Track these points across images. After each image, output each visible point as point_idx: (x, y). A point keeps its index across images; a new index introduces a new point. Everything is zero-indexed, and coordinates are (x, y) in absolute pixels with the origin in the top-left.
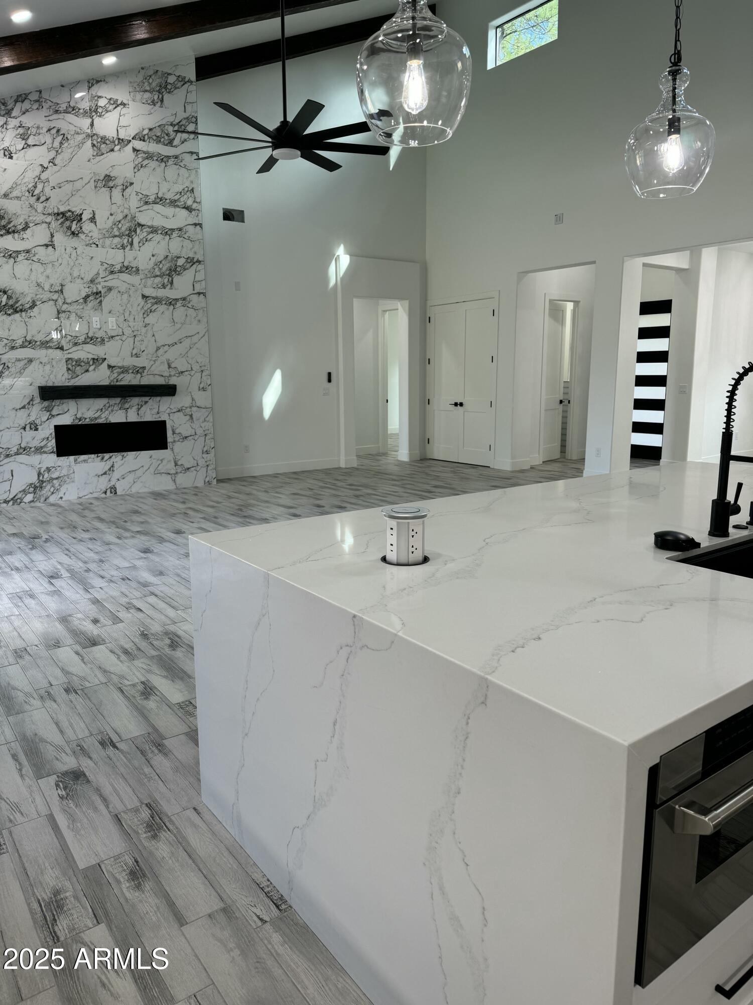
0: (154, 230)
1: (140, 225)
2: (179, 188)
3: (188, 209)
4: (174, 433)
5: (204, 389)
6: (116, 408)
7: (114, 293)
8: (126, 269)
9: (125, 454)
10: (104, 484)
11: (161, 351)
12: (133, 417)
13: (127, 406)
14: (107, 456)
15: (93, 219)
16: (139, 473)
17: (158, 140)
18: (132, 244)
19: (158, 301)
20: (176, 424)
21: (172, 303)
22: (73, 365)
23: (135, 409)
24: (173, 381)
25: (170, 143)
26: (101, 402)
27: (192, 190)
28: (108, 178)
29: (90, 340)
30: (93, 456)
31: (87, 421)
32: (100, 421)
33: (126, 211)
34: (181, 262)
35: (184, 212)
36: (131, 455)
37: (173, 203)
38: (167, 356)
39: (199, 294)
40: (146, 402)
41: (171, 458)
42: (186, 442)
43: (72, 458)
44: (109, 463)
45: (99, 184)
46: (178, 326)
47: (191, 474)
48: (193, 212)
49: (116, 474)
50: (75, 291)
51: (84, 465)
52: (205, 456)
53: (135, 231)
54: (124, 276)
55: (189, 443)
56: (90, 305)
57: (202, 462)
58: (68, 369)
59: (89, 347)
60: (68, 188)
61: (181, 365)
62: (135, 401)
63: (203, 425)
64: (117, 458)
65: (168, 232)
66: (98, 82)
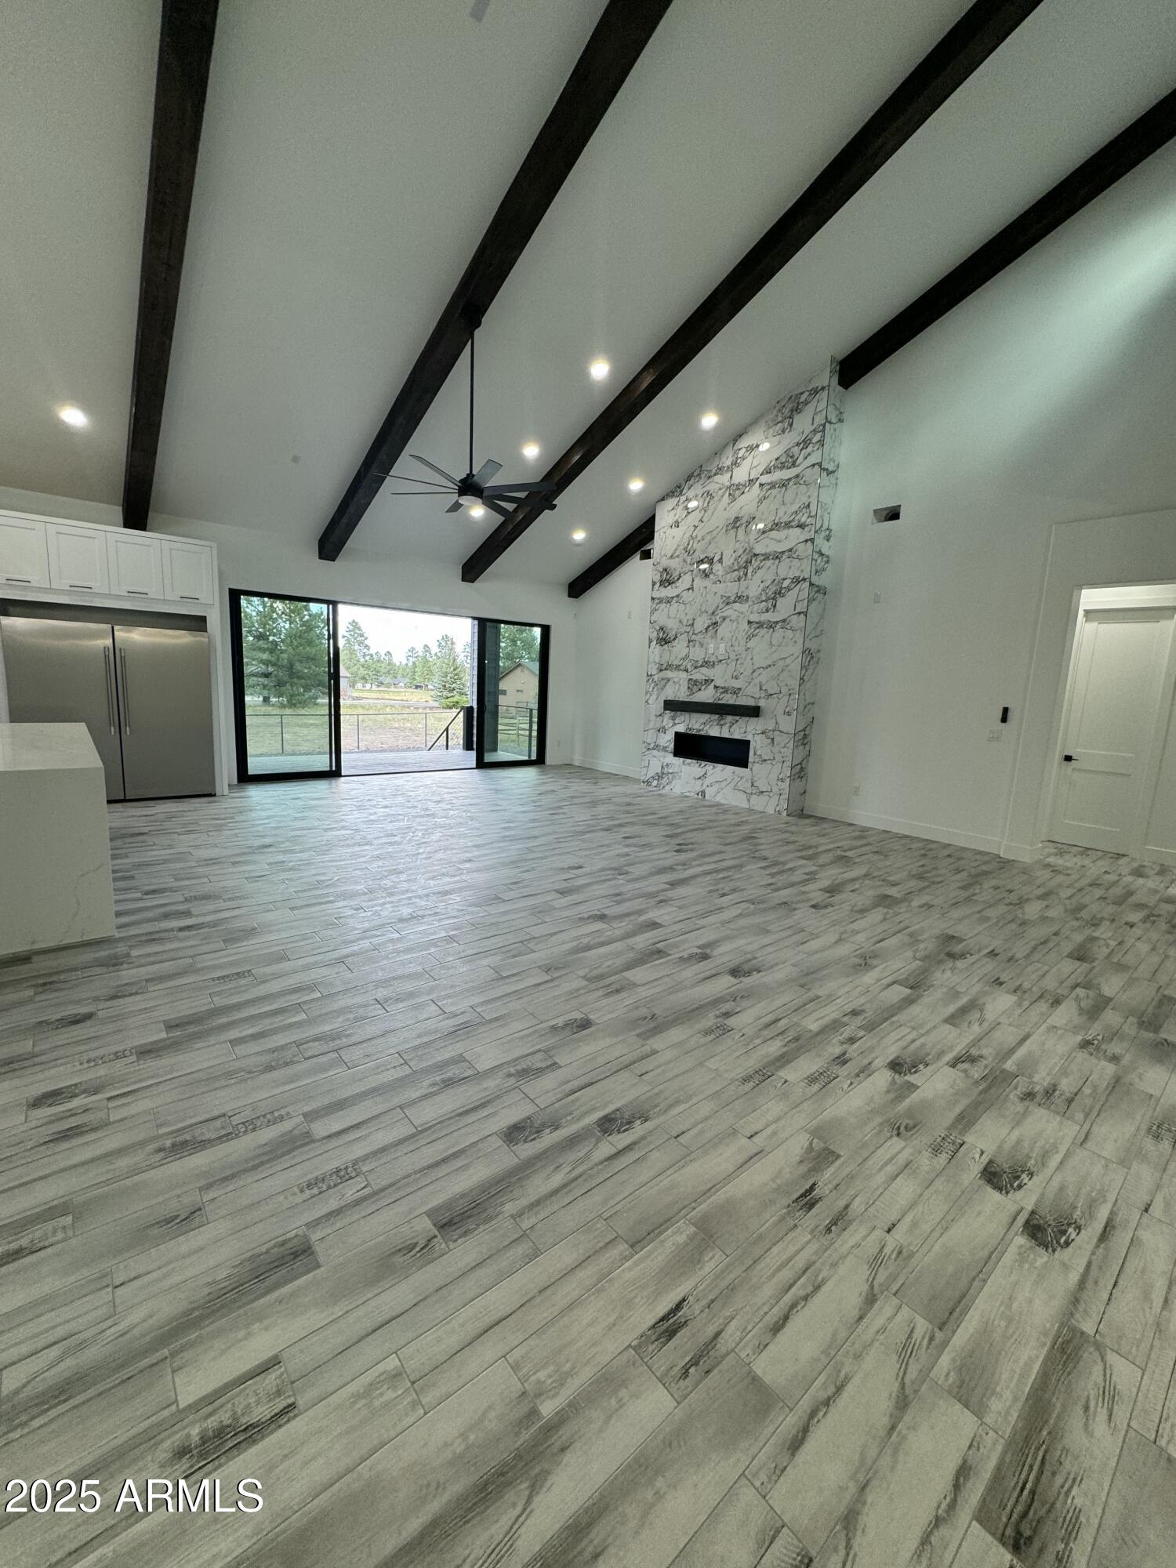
0: (766, 557)
1: (755, 555)
2: (795, 507)
3: (801, 526)
4: (755, 754)
5: (789, 714)
6: (715, 723)
7: (727, 620)
8: (740, 598)
9: (716, 765)
10: (698, 789)
11: (756, 674)
12: (726, 734)
13: (722, 722)
14: (703, 763)
15: (720, 561)
16: (723, 784)
17: (783, 466)
18: (746, 575)
19: (760, 625)
20: (758, 746)
21: (772, 626)
22: (694, 685)
23: (728, 725)
24: (762, 703)
25: (794, 465)
26: (705, 717)
27: (809, 505)
28: (737, 519)
29: (706, 664)
30: (694, 761)
31: (694, 732)
32: (702, 733)
33: (746, 545)
34: (786, 584)
35: (798, 530)
36: (720, 766)
37: (788, 525)
38: (761, 678)
39: (799, 613)
40: (737, 721)
41: (749, 777)
42: (764, 765)
43: (682, 759)
44: (704, 770)
45: (730, 528)
46: (774, 648)
47: (764, 798)
48: (806, 529)
49: (707, 781)
50: (702, 623)
51: (688, 767)
52: (780, 783)
53: (751, 562)
54: (737, 606)
55: (767, 766)
56: (709, 634)
57: (776, 789)
58: (689, 688)
59: (704, 670)
60: (708, 538)
61: (772, 688)
62: (729, 718)
63: (783, 750)
64: (709, 767)
65: (778, 556)
66: (741, 436)
